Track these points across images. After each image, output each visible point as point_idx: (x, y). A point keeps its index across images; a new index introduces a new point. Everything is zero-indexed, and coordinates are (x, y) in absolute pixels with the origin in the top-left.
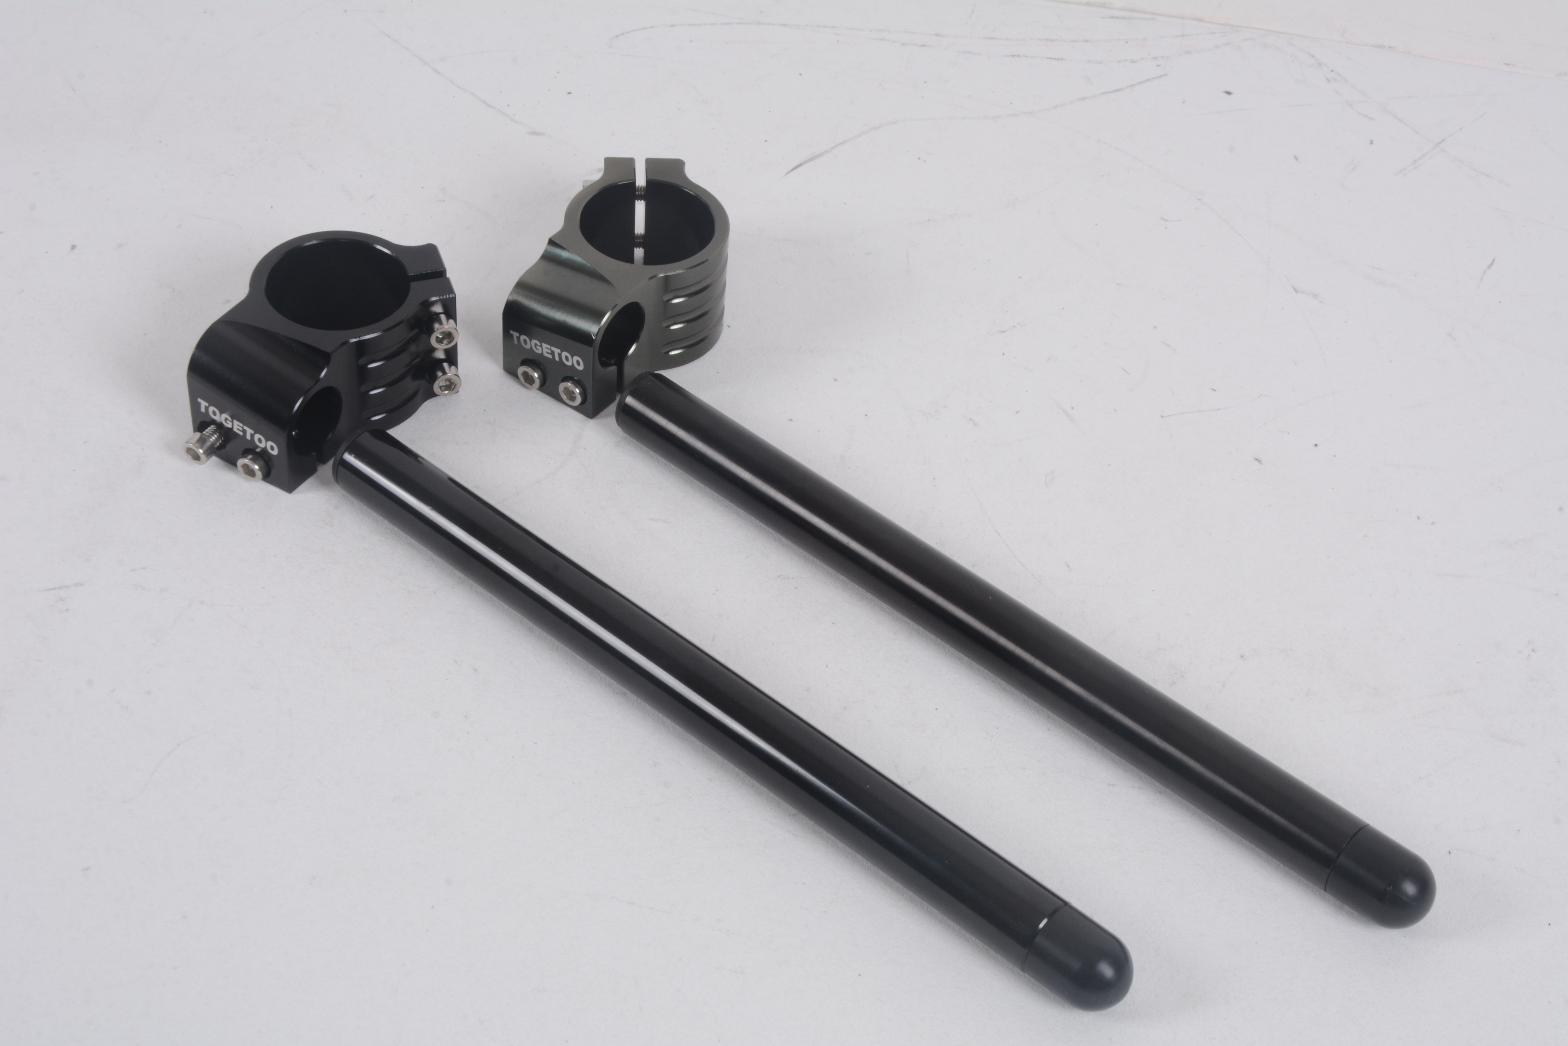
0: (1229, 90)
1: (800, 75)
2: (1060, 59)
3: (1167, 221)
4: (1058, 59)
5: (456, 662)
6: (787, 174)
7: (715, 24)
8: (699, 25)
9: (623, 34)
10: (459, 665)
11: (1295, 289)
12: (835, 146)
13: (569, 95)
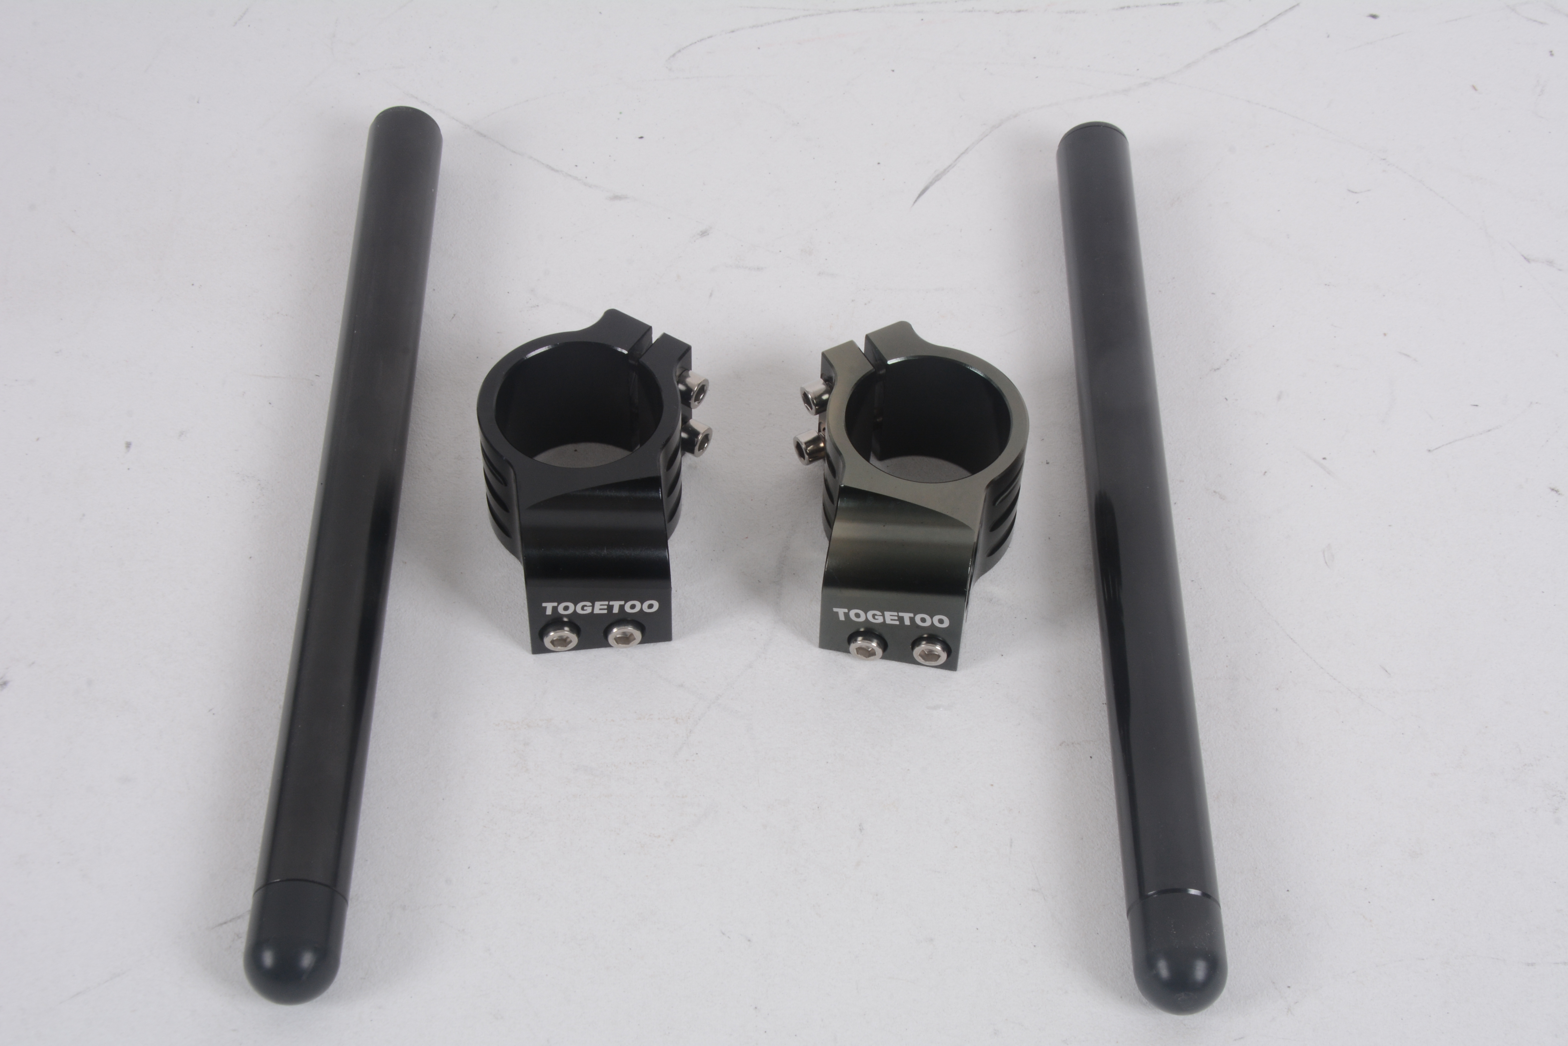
0: (1374, 13)
1: (893, 71)
2: (1175, 3)
3: (1356, 193)
5: (724, 934)
6: (915, 202)
7: (779, 21)
8: (762, 26)
9: (679, 51)
10: (729, 937)
11: (1525, 258)
12: (959, 157)
13: (641, 140)
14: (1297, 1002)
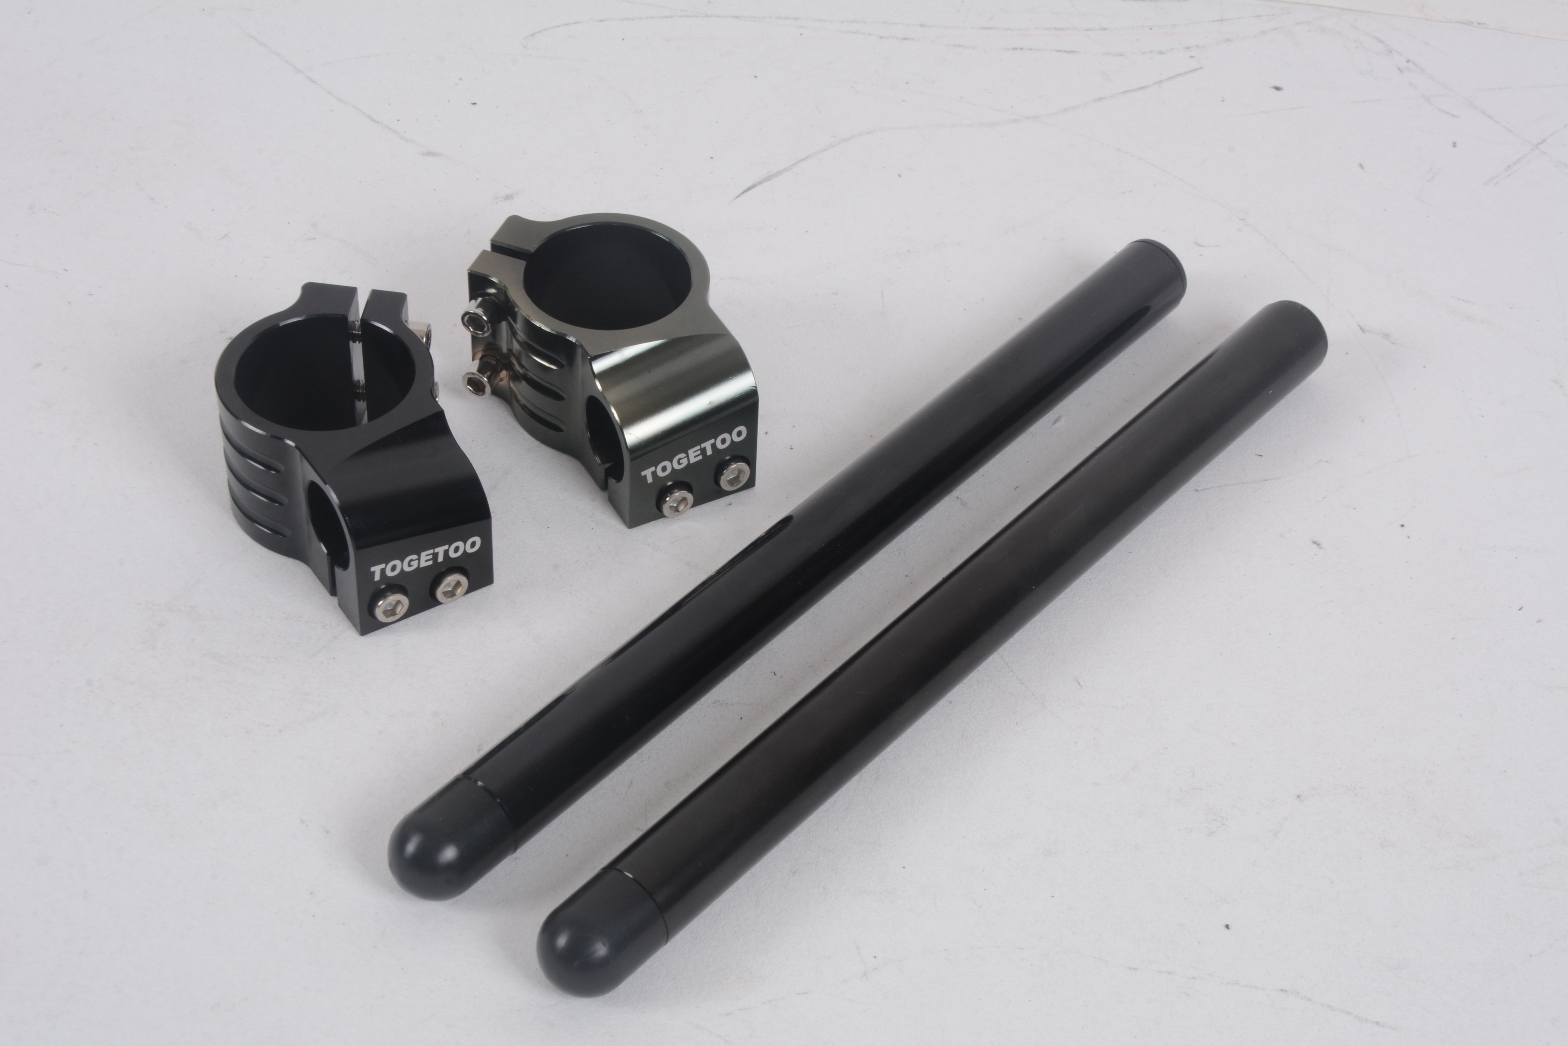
0: (1278, 85)
1: (756, 77)
2: (1071, 51)
3: (1202, 246)
4: (1070, 52)
5: (303, 822)
6: (736, 197)
7: (653, 18)
8: (633, 20)
9: (540, 32)
10: (307, 826)
11: (1361, 328)
12: (796, 163)
13: (474, 106)
14: (875, 969)
